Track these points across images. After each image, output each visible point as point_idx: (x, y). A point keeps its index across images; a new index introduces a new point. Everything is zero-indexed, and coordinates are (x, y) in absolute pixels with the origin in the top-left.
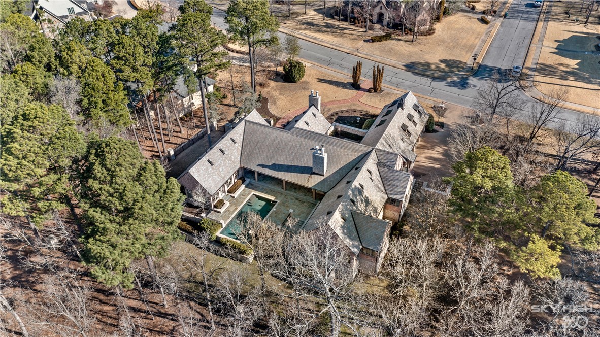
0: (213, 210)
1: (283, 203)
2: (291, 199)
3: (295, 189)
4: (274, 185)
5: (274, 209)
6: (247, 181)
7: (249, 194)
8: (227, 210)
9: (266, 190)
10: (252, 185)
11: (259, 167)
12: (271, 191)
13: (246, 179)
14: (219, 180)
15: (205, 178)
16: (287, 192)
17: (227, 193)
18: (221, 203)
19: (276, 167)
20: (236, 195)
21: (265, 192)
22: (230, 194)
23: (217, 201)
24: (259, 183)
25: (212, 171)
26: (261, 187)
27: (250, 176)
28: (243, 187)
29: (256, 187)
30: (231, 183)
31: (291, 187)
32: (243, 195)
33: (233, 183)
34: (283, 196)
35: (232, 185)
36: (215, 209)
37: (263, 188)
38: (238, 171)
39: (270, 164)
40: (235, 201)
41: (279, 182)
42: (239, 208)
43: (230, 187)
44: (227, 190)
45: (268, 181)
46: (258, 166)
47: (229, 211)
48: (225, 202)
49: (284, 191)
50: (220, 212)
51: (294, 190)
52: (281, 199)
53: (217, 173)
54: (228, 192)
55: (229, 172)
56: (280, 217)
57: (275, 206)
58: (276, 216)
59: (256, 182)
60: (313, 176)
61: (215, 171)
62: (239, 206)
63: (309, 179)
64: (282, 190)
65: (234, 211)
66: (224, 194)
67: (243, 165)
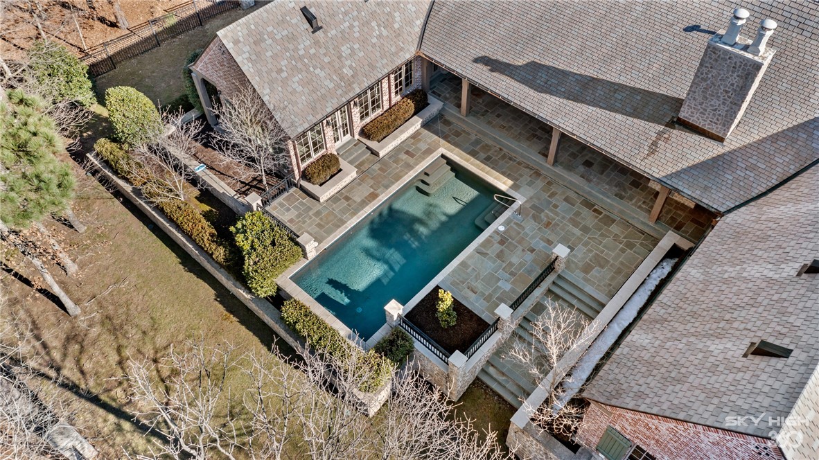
0: (296, 185)
1: (534, 210)
2: (567, 200)
3: (588, 164)
4: (517, 138)
5: (498, 225)
6: (435, 106)
7: (429, 151)
8: (343, 195)
9: (486, 148)
10: (447, 123)
11: (480, 66)
12: (504, 157)
13: (431, 99)
14: (331, 86)
15: (280, 71)
16: (559, 170)
17: (357, 137)
18: (328, 167)
19: (537, 76)
20: (386, 148)
21: (483, 155)
22: (369, 143)
23: (315, 157)
24: (470, 120)
25: (312, 51)
26: (473, 138)
27: (446, 91)
28: (416, 124)
29: (458, 134)
30: (376, 103)
31: (574, 156)
32: (407, 153)
33: (386, 106)
34: (540, 183)
35: (379, 111)
36: (304, 183)
37: (478, 142)
38: (409, 65)
39: (520, 62)
40: (376, 167)
41: (539, 130)
42: (383, 197)
43: (373, 116)
44: (358, 124)
45: (499, 121)
46: (476, 60)
47: (347, 198)
48: (343, 164)
49: (546, 165)
50: (316, 198)
51: (582, 169)
52: (531, 192)
53: (327, 60)
54: (364, 133)
55: (372, 67)
56: (515, 260)
57: (507, 214)
58: (500, 256)
59: (459, 116)
60: (676, 133)
61: (322, 51)
62: (387, 187)
63: (655, 144)
64: (539, 159)
65: (364, 203)
66: (348, 137)
67: (429, 51)
